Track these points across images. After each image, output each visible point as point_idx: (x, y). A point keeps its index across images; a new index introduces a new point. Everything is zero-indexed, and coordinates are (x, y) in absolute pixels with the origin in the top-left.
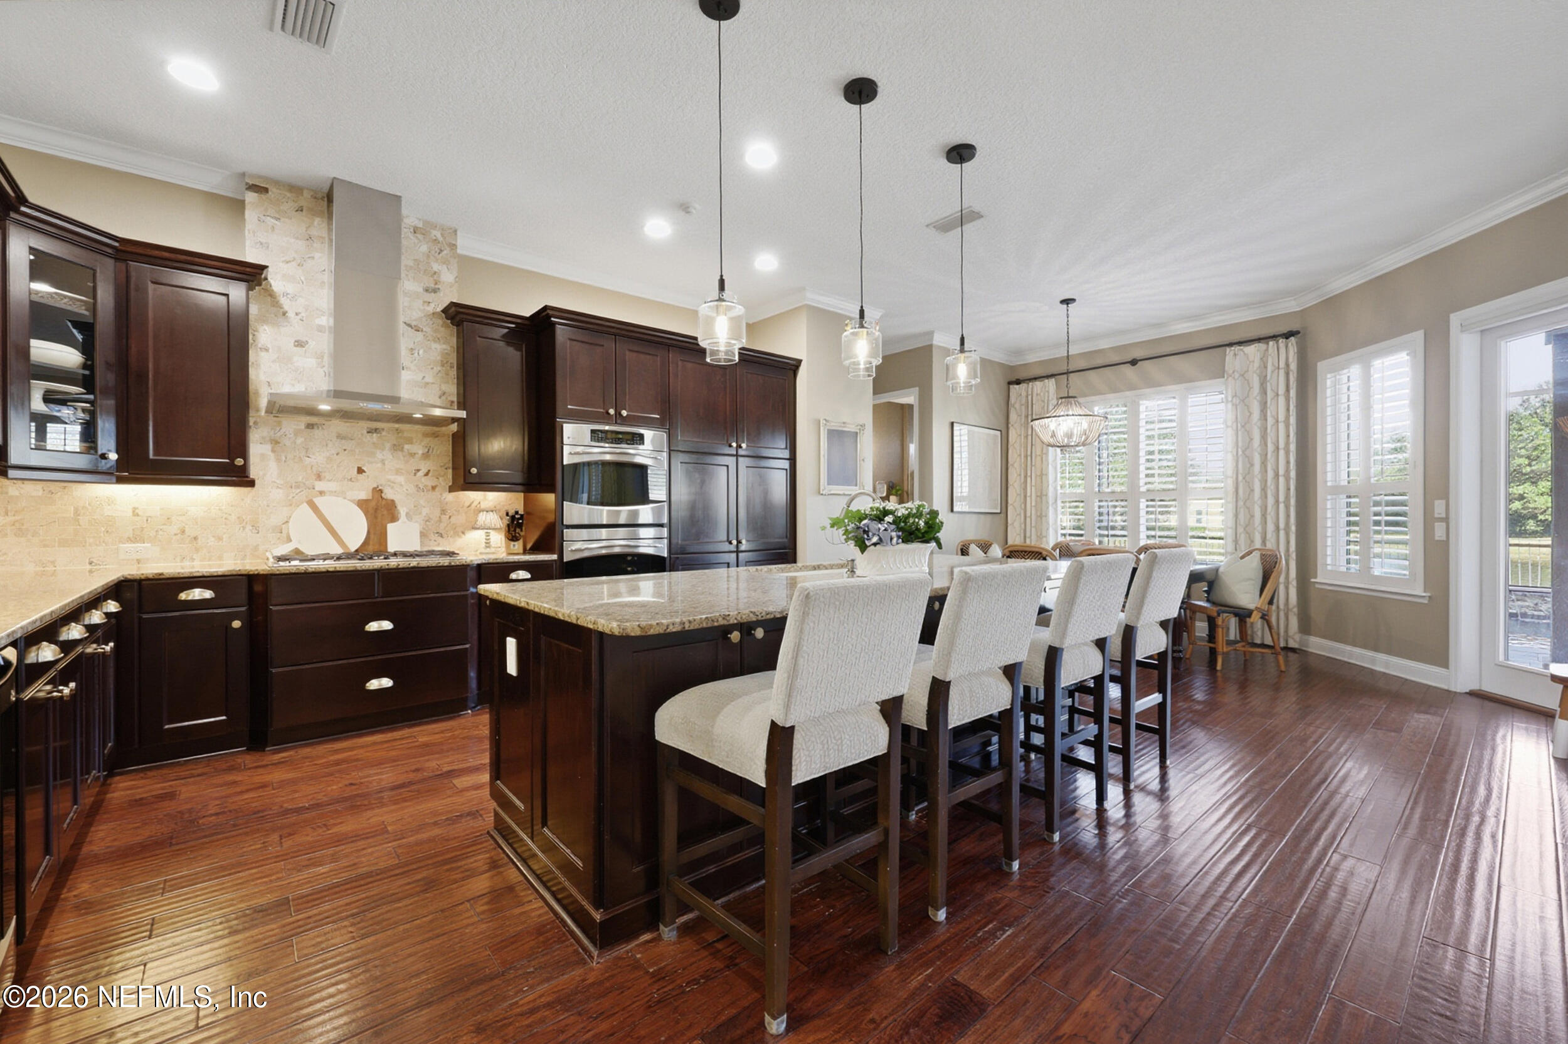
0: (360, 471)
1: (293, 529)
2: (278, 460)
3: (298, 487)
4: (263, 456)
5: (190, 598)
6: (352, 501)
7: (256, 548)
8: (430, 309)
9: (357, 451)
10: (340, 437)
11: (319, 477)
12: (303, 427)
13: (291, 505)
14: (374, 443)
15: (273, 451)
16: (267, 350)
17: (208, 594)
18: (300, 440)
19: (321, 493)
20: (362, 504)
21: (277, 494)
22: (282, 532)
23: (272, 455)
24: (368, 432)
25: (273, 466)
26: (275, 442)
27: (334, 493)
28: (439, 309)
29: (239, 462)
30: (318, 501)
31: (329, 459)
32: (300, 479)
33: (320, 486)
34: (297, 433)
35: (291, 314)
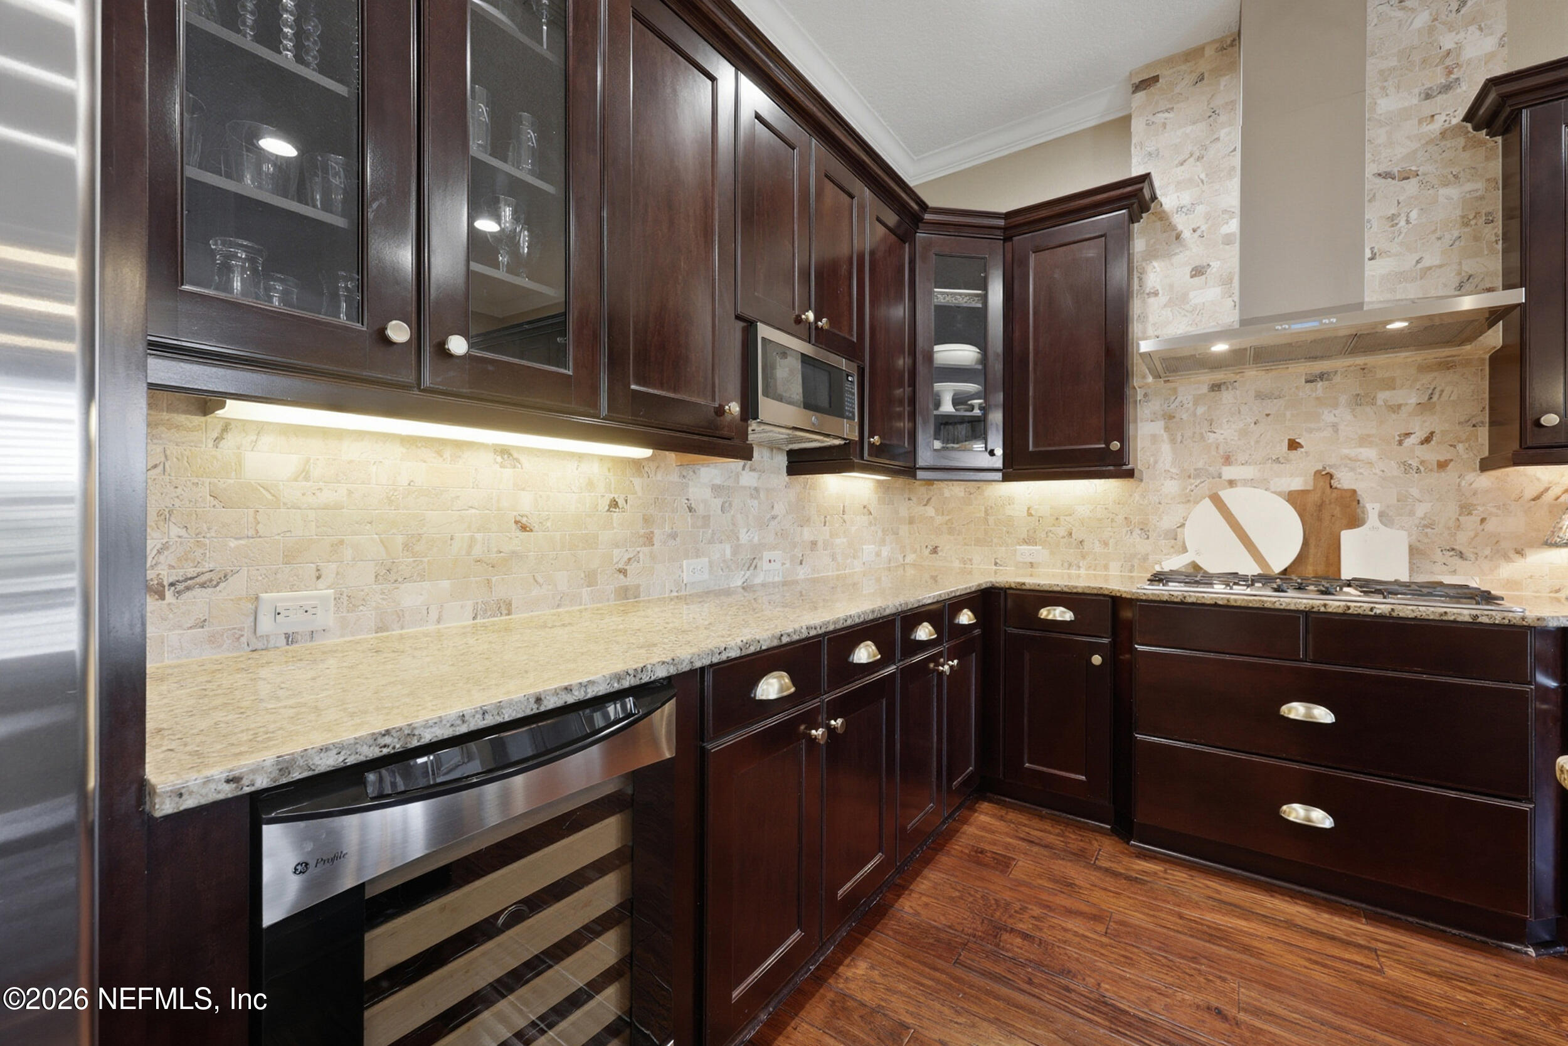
0: (1293, 445)
1: (1189, 535)
2: (1173, 441)
3: (1197, 476)
4: (1154, 438)
5: (1050, 617)
6: (1279, 494)
7: (1145, 558)
8: (1437, 126)
9: (1288, 414)
10: (1260, 396)
11: (1228, 460)
12: (1205, 389)
13: (1189, 501)
14: (1318, 398)
15: (1167, 429)
16: (1156, 294)
17: (1067, 615)
18: (1200, 410)
19: (1231, 483)
20: (1293, 498)
21: (1171, 487)
22: (1175, 540)
23: (1165, 436)
24: (1307, 382)
25: (1166, 448)
26: (1169, 417)
27: (1251, 483)
28: (1457, 120)
29: (1115, 445)
30: (1226, 495)
31: (1244, 433)
32: (1200, 465)
33: (1229, 472)
34: (1197, 401)
35: (1187, 234)
